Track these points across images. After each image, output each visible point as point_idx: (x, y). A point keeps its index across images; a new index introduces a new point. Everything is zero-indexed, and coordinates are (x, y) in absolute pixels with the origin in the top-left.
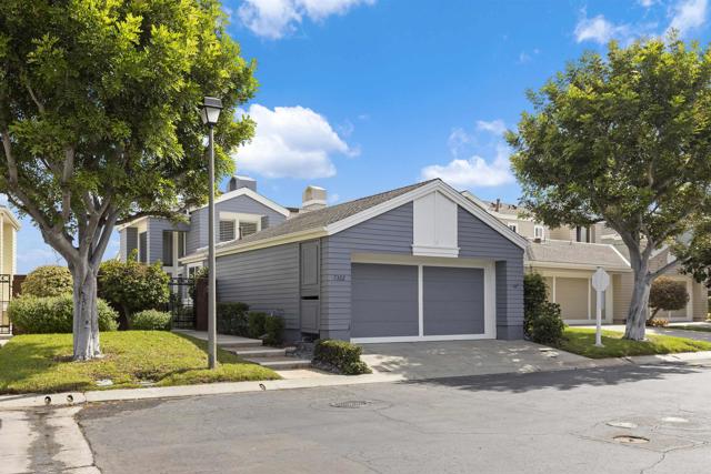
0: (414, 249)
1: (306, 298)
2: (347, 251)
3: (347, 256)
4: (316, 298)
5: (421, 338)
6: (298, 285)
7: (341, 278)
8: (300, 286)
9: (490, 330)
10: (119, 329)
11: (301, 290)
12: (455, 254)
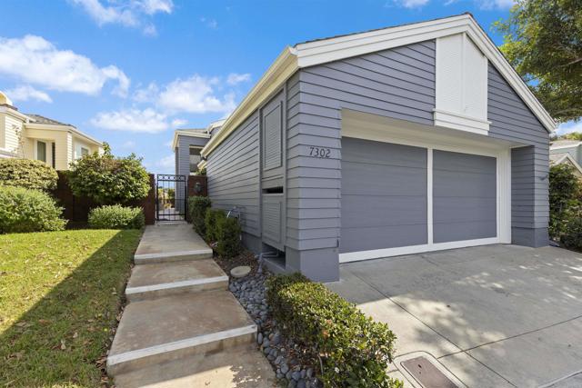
0: (437, 116)
1: (270, 191)
2: (336, 114)
3: (335, 124)
4: (279, 190)
5: (431, 246)
6: (258, 173)
7: (322, 154)
8: (261, 173)
9: (504, 232)
10: (68, 227)
11: (262, 178)
12: (484, 129)
